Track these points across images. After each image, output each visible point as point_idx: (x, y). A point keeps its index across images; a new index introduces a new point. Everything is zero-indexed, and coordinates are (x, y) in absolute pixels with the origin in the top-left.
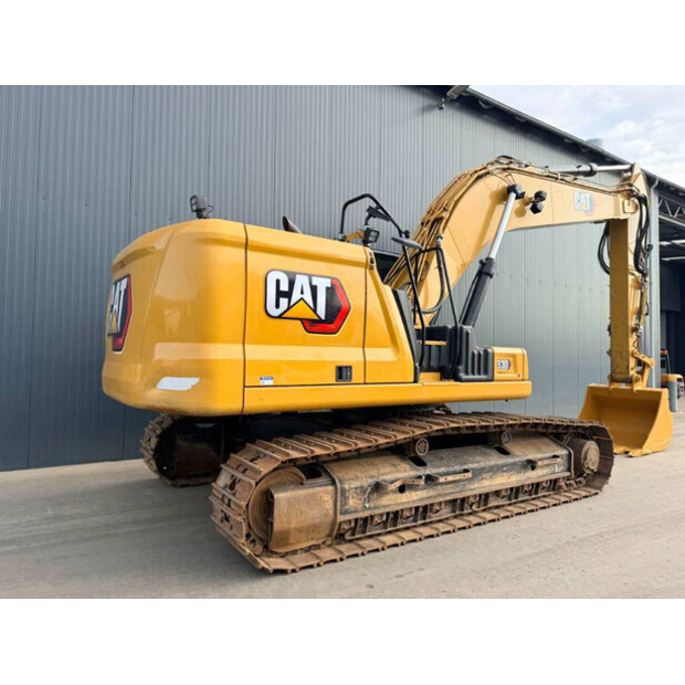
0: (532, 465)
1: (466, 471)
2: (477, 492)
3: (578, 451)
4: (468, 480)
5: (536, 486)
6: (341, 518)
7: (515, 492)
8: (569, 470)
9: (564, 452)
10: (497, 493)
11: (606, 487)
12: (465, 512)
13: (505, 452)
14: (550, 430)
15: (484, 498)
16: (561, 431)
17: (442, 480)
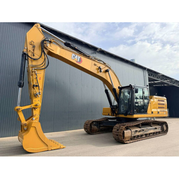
0: (156, 128)
1: (147, 129)
2: (149, 133)
3: (162, 126)
4: (147, 131)
5: (157, 132)
6: (132, 136)
7: (154, 133)
8: (161, 130)
9: (160, 127)
10: (151, 133)
11: (167, 133)
12: (147, 136)
13: (152, 126)
14: (158, 123)
15: (150, 134)
16: (159, 123)
17: (145, 130)
